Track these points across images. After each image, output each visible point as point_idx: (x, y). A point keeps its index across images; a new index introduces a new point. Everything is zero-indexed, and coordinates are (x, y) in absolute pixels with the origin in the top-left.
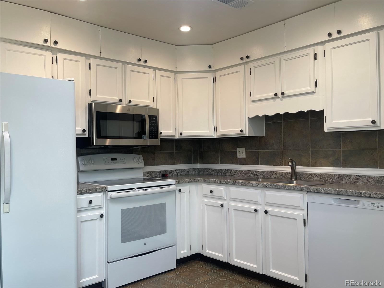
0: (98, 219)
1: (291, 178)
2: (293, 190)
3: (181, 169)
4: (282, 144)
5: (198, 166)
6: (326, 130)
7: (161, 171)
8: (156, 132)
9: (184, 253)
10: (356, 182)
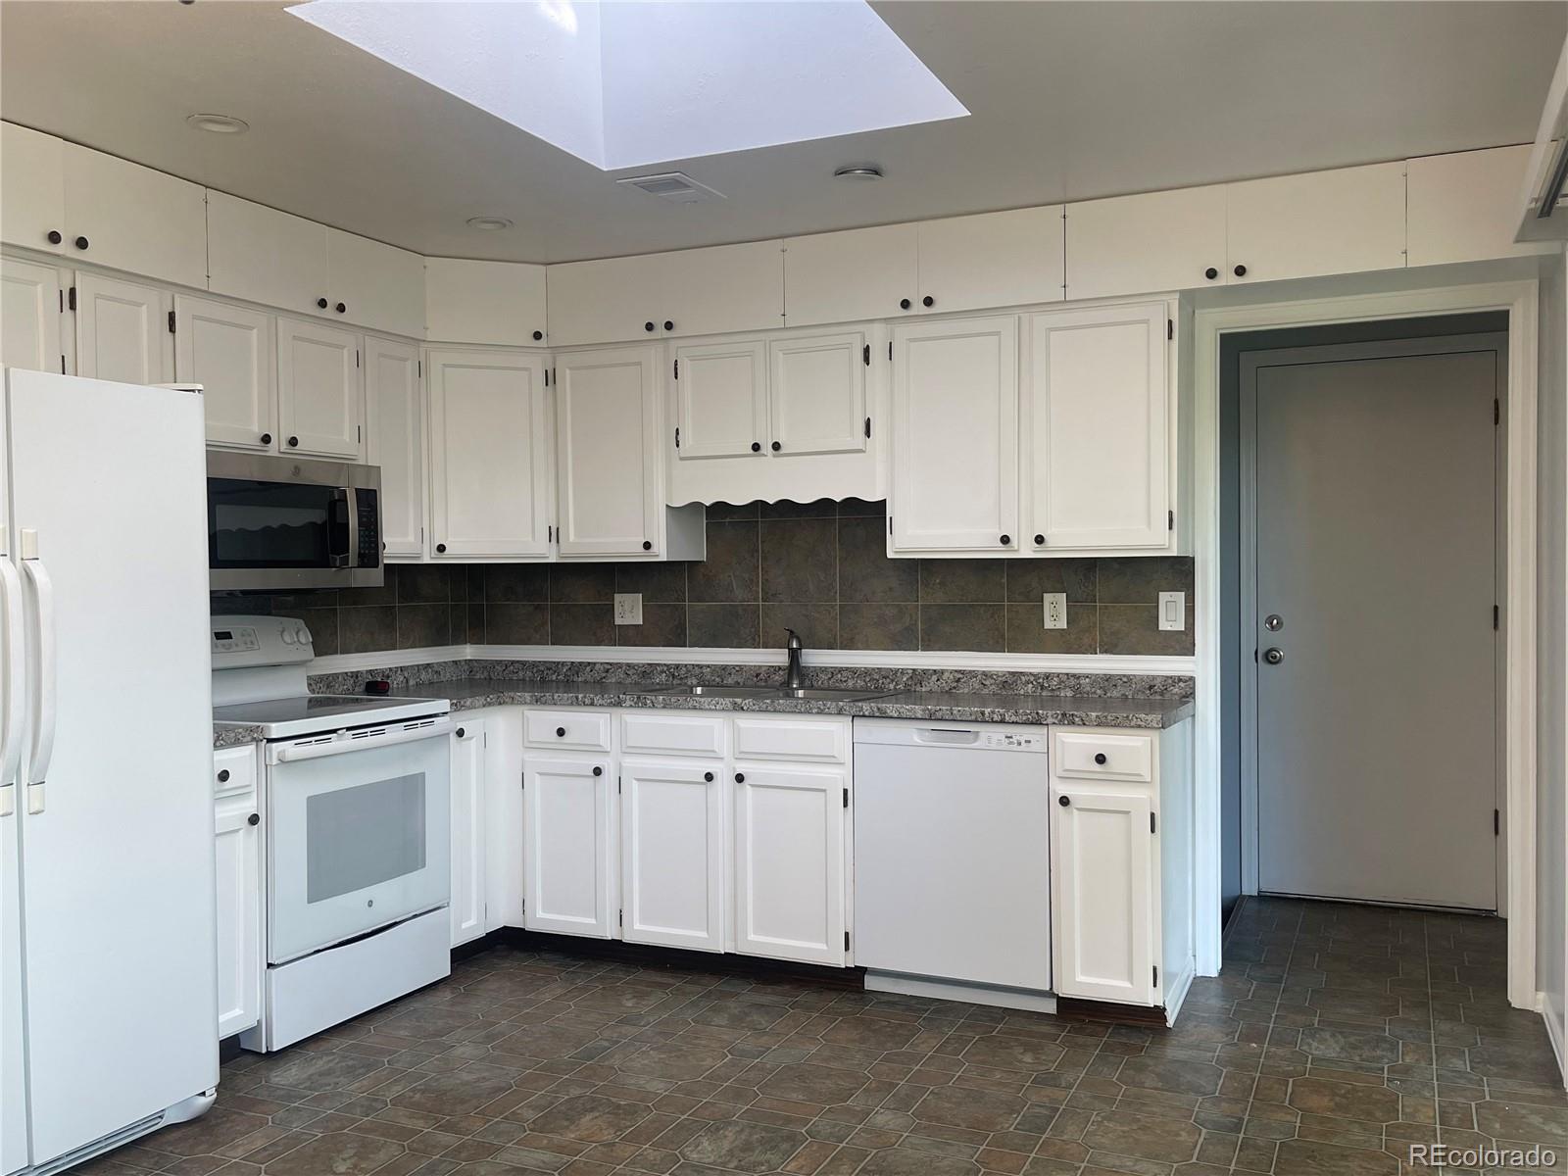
0: (239, 829)
1: (788, 683)
2: (818, 713)
3: (418, 666)
4: (758, 586)
5: (469, 652)
6: (890, 555)
7: (358, 672)
8: (373, 545)
9: (471, 927)
10: (954, 688)
